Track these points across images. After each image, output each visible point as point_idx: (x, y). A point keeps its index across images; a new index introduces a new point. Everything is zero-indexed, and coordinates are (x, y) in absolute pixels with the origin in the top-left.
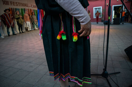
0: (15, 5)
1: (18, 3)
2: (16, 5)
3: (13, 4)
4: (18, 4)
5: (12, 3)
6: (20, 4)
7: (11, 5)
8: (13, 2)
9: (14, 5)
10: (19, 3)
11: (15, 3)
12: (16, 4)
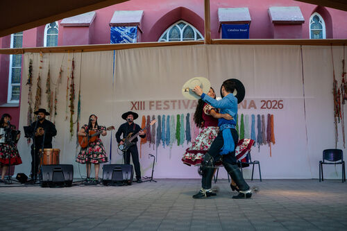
0: (160, 109)
1: (172, 101)
2: (164, 108)
3: (157, 105)
4: (171, 104)
5: (155, 104)
6: (176, 104)
7: (150, 109)
8: (157, 102)
9: (157, 109)
10: (174, 102)
11: (162, 104)
12: (163, 106)
